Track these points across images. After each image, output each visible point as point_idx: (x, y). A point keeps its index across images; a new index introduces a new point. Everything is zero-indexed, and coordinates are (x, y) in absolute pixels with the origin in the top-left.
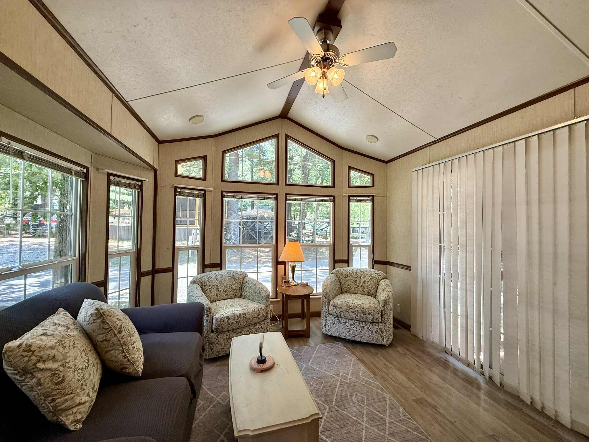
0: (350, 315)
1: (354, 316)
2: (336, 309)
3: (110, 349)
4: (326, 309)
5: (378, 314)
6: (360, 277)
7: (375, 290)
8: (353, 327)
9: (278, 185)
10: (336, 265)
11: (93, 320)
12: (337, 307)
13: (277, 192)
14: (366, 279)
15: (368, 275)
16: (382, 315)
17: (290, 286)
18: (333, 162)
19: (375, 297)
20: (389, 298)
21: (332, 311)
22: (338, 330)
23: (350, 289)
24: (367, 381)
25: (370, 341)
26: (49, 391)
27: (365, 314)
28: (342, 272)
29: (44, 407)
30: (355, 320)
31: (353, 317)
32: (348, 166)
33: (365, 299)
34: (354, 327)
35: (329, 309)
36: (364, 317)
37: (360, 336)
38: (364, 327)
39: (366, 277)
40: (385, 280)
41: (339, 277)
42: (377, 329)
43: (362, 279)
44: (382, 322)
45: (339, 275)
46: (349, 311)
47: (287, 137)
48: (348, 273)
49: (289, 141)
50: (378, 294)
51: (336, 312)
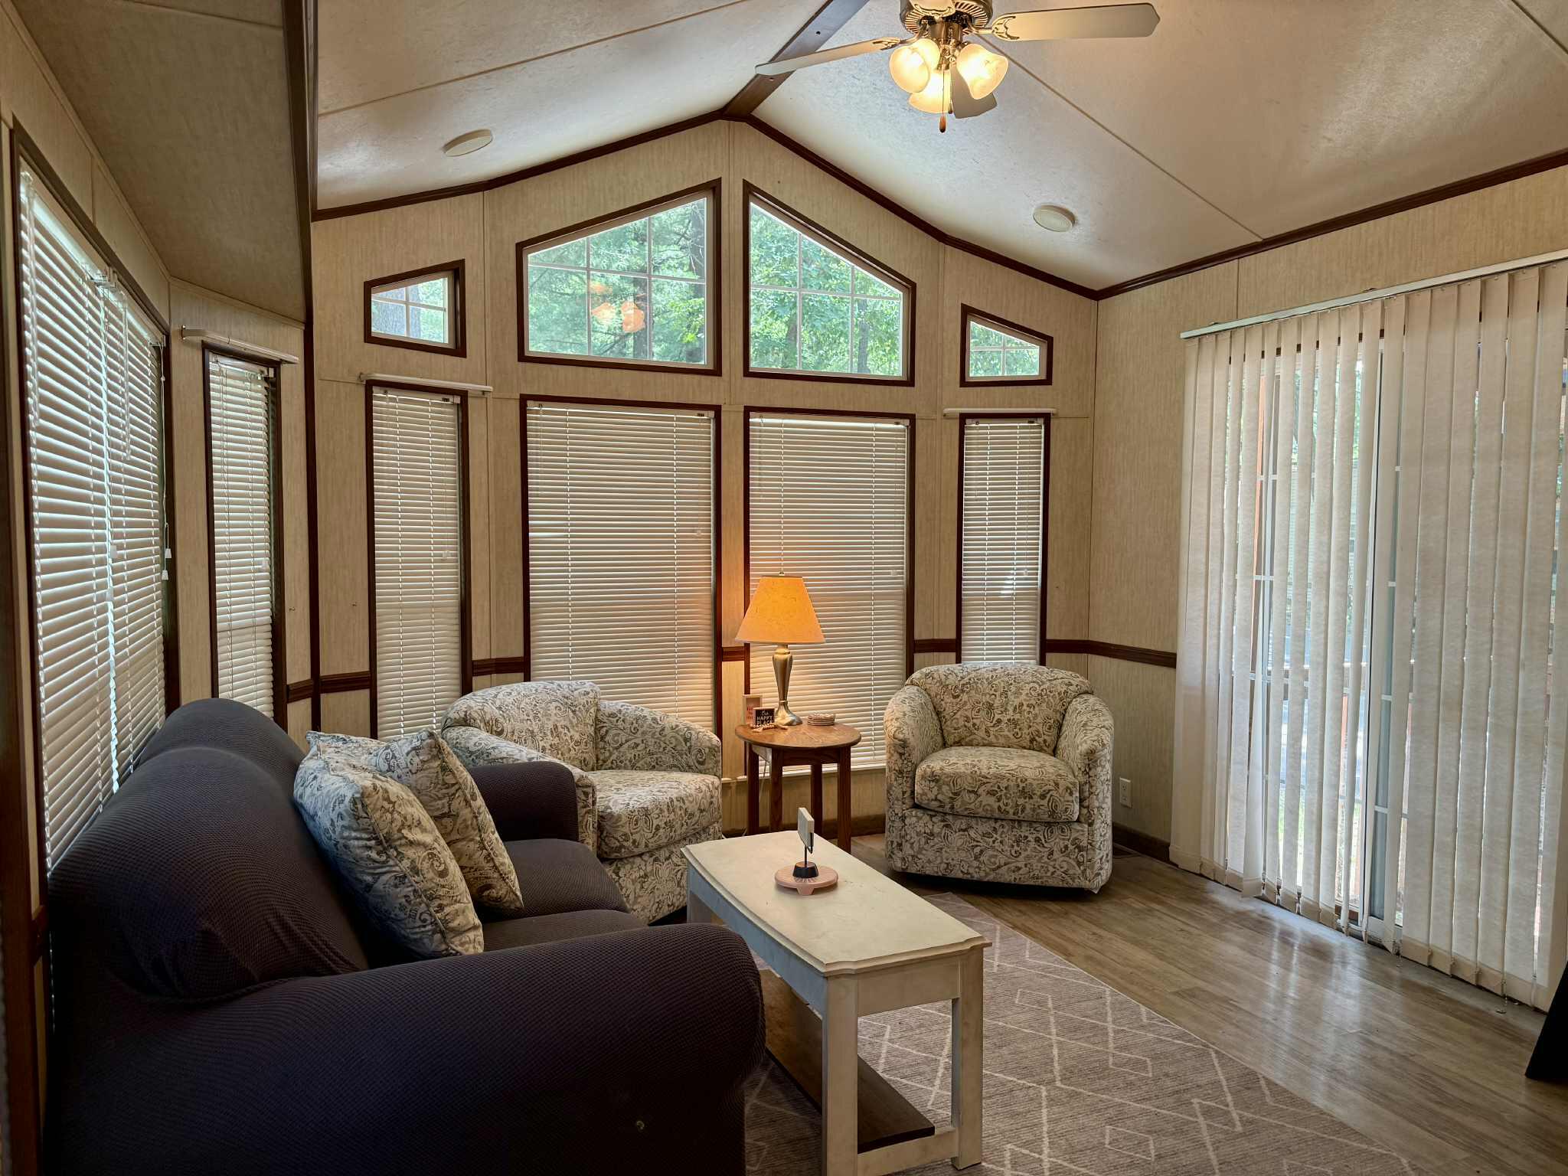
0: (983, 804)
1: (996, 805)
2: (940, 788)
3: (458, 837)
4: (904, 793)
5: (1071, 794)
6: (1005, 693)
7: (1055, 731)
8: (991, 840)
9: (720, 374)
10: (918, 658)
11: (423, 762)
12: (941, 782)
13: (714, 402)
14: (1023, 697)
15: (1032, 685)
16: (1080, 799)
17: (776, 727)
18: (910, 288)
19: (1054, 753)
20: (1104, 745)
21: (926, 794)
22: (945, 855)
23: (973, 734)
24: (1048, 967)
25: (1045, 879)
26: (433, 887)
27: (1031, 798)
28: (943, 677)
29: (425, 921)
30: (996, 820)
31: (992, 811)
32: (964, 307)
33: (1024, 756)
34: (994, 842)
35: (913, 792)
36: (1028, 807)
37: (1012, 866)
38: (1026, 837)
39: (1024, 693)
40: (1085, 697)
41: (933, 694)
42: (1066, 842)
43: (1012, 698)
44: (1082, 819)
45: (934, 689)
46: (980, 791)
47: (750, 191)
48: (962, 682)
49: (752, 205)
50: (1063, 743)
51: (939, 797)
